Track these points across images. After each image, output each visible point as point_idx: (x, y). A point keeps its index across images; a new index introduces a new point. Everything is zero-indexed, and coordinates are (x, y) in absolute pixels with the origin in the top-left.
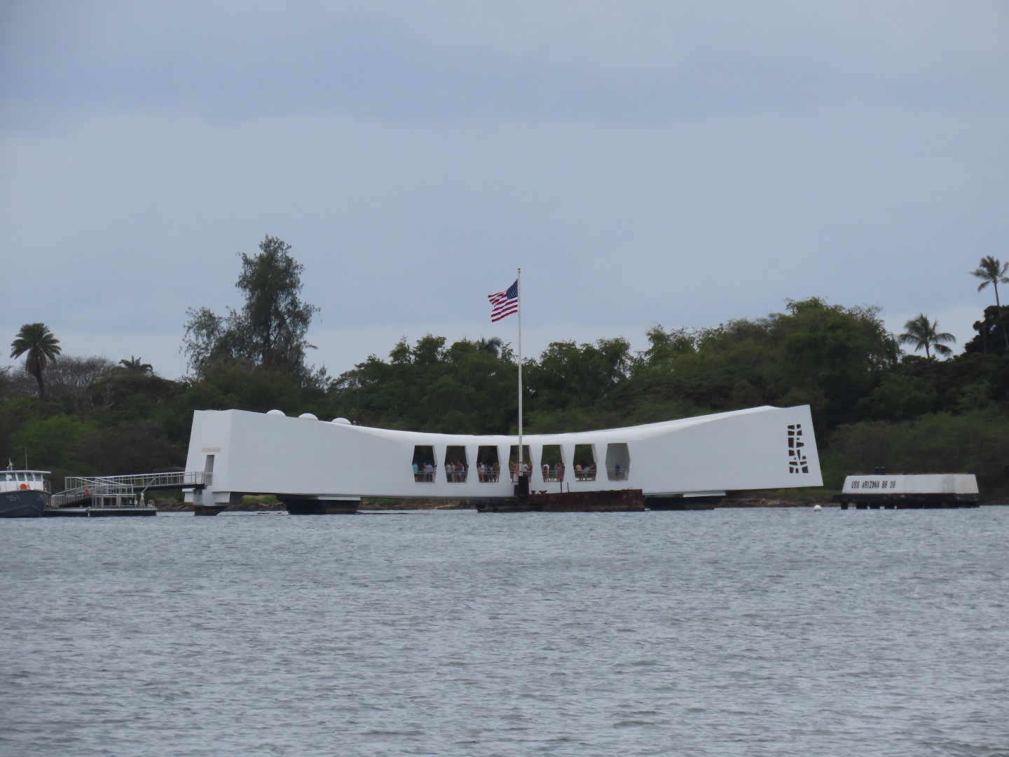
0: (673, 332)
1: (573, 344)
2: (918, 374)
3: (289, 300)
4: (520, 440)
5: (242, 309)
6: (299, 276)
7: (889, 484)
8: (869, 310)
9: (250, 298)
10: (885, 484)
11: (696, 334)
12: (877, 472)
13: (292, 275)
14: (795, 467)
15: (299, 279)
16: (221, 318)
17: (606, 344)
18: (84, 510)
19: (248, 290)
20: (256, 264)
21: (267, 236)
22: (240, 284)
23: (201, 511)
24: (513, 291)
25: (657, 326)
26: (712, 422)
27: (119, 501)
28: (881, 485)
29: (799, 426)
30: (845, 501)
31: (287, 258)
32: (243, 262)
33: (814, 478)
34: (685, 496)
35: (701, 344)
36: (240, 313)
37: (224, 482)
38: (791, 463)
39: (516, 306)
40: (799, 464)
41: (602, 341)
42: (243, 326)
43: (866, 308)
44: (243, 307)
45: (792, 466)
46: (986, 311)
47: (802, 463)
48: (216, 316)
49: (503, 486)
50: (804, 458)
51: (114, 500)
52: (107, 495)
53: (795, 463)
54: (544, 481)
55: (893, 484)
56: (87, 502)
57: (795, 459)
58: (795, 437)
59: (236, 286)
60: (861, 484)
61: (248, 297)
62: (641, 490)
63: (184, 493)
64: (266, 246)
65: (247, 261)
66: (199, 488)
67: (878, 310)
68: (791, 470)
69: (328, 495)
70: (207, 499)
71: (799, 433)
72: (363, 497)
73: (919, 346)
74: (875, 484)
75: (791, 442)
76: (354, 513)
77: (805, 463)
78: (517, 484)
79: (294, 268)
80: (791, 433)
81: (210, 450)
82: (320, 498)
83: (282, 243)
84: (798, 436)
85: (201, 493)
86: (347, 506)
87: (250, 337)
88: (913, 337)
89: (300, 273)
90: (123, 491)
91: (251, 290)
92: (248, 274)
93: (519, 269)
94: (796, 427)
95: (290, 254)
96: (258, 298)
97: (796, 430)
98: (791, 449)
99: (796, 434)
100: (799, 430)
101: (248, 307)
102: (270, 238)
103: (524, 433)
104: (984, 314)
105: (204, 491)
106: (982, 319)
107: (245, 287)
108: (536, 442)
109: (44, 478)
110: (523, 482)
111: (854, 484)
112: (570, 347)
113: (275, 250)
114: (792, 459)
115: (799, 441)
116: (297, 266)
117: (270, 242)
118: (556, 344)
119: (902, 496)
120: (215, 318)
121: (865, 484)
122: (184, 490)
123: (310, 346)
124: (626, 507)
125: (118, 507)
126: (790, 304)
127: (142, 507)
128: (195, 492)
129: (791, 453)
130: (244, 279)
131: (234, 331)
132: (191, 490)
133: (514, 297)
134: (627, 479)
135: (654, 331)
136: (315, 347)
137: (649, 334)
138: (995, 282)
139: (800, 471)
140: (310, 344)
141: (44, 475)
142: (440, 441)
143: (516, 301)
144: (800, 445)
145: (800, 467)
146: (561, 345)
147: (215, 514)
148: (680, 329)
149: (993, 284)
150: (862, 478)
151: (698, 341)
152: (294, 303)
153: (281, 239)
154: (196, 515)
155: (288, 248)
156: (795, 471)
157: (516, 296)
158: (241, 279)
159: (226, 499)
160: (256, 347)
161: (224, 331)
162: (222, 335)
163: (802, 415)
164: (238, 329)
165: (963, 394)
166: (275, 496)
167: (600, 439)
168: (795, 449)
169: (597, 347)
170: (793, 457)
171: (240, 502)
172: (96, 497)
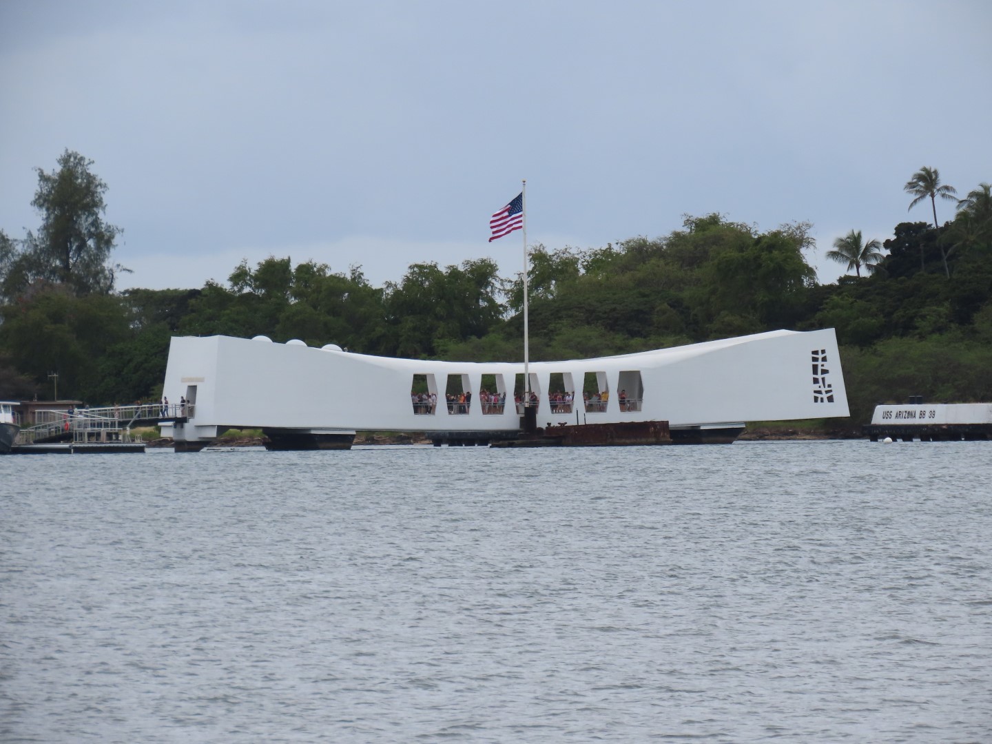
0: (555, 251)
1: (435, 266)
2: (861, 297)
3: (90, 220)
4: (526, 368)
5: (39, 230)
6: (102, 195)
7: (927, 414)
8: (799, 228)
9: (47, 218)
10: (922, 414)
11: (581, 255)
12: (912, 401)
13: (93, 193)
14: (819, 396)
15: (101, 198)
16: (16, 240)
17: (472, 265)
18: (66, 446)
19: (44, 209)
20: (55, 181)
21: (67, 150)
22: (35, 203)
23: (183, 446)
24: (516, 205)
25: (538, 245)
26: (730, 348)
27: (104, 436)
28: (918, 415)
29: (823, 352)
30: (876, 433)
31: (88, 175)
32: (39, 178)
33: (840, 408)
34: (702, 428)
35: (587, 265)
36: (36, 234)
37: (208, 415)
38: (815, 392)
39: (521, 221)
40: (824, 392)
41: (468, 262)
42: (41, 249)
43: (796, 225)
44: (39, 228)
45: (817, 395)
46: (896, 229)
47: (827, 392)
48: (10, 237)
49: (509, 419)
50: (829, 386)
51: (99, 434)
52: (89, 429)
53: (820, 392)
54: (553, 413)
55: (933, 414)
56: (67, 437)
57: (820, 387)
58: (820, 363)
59: (31, 204)
60: (894, 415)
61: (45, 217)
62: (668, 422)
63: (161, 426)
64: (65, 161)
65: (43, 178)
66: (180, 422)
67: (809, 226)
68: (816, 399)
69: (321, 429)
70: (190, 433)
71: (824, 359)
72: (358, 431)
73: (851, 266)
74: (911, 414)
75: (815, 368)
76: (349, 448)
77: (831, 391)
78: (523, 416)
79: (97, 186)
80: (815, 359)
81: (191, 380)
82: (313, 432)
83: (82, 159)
84: (823, 363)
85: (182, 427)
86: (340, 441)
87: (48, 261)
88: (843, 256)
89: (104, 192)
90: (106, 425)
91: (48, 209)
92: (45, 191)
93: (524, 182)
94: (820, 353)
95: (92, 170)
96: (56, 218)
97: (820, 356)
98: (815, 376)
99: (820, 360)
100: (824, 355)
101: (46, 228)
102: (70, 152)
103: (530, 361)
104: (894, 231)
105: (186, 425)
106: (893, 238)
107: (41, 206)
108: (542, 370)
109: (13, 410)
110: (529, 415)
111: (883, 414)
112: (433, 269)
113: (76, 165)
114: (816, 387)
115: (823, 368)
116: (100, 185)
117: (70, 156)
118: (416, 266)
119: (944, 427)
120: (8, 240)
121: (899, 415)
122: (160, 424)
123: (124, 270)
124: (654, 440)
125: (103, 443)
126: (688, 220)
127: (128, 443)
128: (175, 426)
129: (816, 381)
130: (40, 197)
131: (30, 254)
132: (171, 423)
133: (519, 212)
134: (640, 410)
135: (536, 250)
136: (129, 271)
137: (530, 254)
138: (933, 196)
139: (826, 400)
140: (124, 268)
141: (14, 407)
142: (439, 370)
143: (521, 216)
144: (824, 372)
145: (825, 396)
146: (421, 267)
147: (197, 450)
148: (563, 248)
149: (931, 198)
150: (895, 408)
151: (583, 262)
152: (96, 223)
153: (81, 154)
154: (176, 451)
155: (89, 164)
156: (819, 400)
157: (521, 211)
158: (37, 197)
159: (212, 434)
160: (54, 271)
161: (19, 255)
162: (17, 259)
163: (826, 339)
164: (35, 252)
165: (923, 317)
166: (261, 430)
167: (610, 366)
168: (819, 376)
169: (461, 269)
170: (818, 385)
171: (228, 437)
172: (77, 432)
